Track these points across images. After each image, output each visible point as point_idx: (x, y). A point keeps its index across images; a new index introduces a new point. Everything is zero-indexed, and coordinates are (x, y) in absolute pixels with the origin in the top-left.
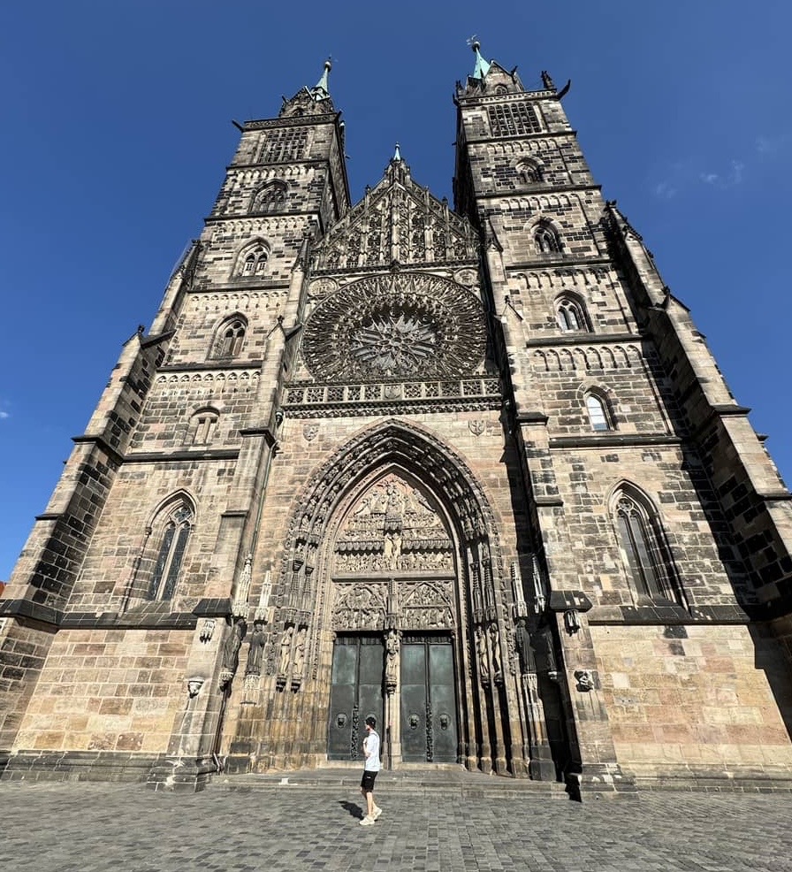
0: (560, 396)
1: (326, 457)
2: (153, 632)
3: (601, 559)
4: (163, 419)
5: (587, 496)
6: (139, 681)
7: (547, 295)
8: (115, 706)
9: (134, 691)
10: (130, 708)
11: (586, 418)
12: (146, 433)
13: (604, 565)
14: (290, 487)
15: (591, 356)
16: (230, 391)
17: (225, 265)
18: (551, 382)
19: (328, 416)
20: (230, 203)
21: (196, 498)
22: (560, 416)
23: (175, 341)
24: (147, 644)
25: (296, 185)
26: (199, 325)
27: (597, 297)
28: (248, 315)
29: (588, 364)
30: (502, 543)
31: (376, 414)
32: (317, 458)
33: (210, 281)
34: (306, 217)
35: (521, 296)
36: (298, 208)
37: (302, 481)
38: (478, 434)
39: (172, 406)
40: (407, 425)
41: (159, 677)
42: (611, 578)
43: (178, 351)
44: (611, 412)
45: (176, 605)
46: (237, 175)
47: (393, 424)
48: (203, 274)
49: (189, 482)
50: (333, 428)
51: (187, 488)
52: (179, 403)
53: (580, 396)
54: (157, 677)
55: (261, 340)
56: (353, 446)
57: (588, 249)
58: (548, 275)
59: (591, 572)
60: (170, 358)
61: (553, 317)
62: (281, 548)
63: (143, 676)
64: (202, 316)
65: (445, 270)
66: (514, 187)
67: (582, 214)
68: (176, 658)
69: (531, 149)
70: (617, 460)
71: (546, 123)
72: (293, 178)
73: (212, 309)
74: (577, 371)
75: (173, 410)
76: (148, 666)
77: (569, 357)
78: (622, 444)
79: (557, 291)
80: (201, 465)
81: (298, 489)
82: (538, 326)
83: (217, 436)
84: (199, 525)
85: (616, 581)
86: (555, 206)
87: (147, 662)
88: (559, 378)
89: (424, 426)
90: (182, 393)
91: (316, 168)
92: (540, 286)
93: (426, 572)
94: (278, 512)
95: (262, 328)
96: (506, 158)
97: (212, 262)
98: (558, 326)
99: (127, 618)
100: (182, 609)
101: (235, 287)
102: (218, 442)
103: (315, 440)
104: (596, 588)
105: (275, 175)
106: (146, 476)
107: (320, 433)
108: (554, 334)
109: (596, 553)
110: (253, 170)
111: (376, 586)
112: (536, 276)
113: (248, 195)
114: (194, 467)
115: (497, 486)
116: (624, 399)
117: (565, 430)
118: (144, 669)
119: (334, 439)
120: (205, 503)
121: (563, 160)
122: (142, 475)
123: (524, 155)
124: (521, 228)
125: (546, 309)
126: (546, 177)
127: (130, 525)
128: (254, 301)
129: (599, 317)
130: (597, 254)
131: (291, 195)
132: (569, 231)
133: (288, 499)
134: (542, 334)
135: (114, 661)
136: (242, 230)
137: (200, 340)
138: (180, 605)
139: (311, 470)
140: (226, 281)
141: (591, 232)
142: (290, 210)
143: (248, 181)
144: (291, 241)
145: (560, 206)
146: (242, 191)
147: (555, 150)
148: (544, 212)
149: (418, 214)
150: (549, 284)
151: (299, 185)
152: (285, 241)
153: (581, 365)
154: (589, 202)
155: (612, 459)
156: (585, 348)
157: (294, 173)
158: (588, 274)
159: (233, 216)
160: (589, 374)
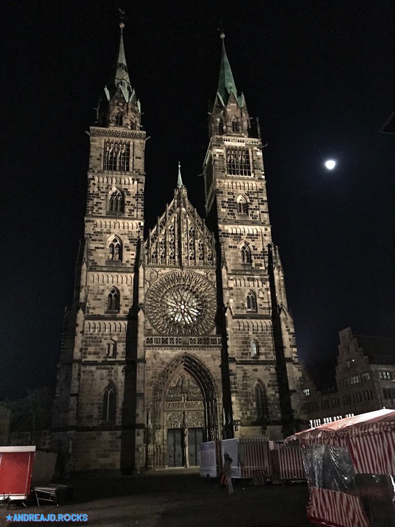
0: (243, 342)
1: (163, 368)
3: (248, 406)
4: (93, 344)
5: (247, 384)
6: (110, 448)
7: (243, 291)
8: (105, 456)
9: (110, 451)
10: (110, 456)
11: (250, 353)
12: (87, 351)
13: (248, 408)
14: (152, 380)
15: (255, 325)
17: (102, 253)
18: (240, 336)
19: (162, 350)
20: (95, 203)
22: (242, 351)
23: (89, 302)
24: (110, 436)
25: (129, 194)
26: (97, 292)
27: (261, 295)
28: (119, 288)
29: (253, 329)
31: (180, 350)
32: (160, 368)
33: (96, 263)
34: (138, 222)
35: (233, 291)
36: (133, 213)
37: (155, 377)
38: (214, 360)
39: (96, 338)
40: (191, 355)
43: (90, 308)
44: (259, 351)
46: (94, 179)
47: (186, 354)
48: (91, 258)
49: (112, 376)
50: (165, 355)
51: (111, 378)
52: (98, 336)
53: (249, 343)
55: (127, 304)
56: (172, 363)
57: (261, 265)
58: (244, 280)
59: (245, 410)
60: (88, 312)
61: (244, 303)
62: (152, 403)
64: (98, 286)
65: (204, 271)
66: (235, 218)
67: (261, 243)
69: (245, 189)
71: (254, 168)
72: (127, 187)
73: (101, 282)
74: (250, 332)
75: (96, 340)
77: (247, 324)
78: (260, 364)
79: (247, 289)
80: (115, 367)
81: (155, 381)
82: (238, 308)
83: (118, 353)
85: (251, 413)
86: (251, 235)
88: (243, 334)
89: (196, 356)
90: (98, 331)
91: (138, 181)
92: (241, 286)
94: (149, 390)
95: (126, 297)
96: (233, 194)
97: (94, 250)
98: (245, 308)
99: (100, 427)
101: (110, 270)
102: (118, 357)
103: (158, 360)
104: (246, 415)
106: (93, 372)
107: (160, 357)
108: (243, 312)
110: (103, 176)
112: (240, 280)
113: (104, 198)
114: (112, 369)
116: (263, 345)
117: (242, 357)
119: (165, 360)
121: (258, 201)
123: (241, 193)
124: (236, 247)
125: (242, 299)
126: (250, 212)
127: (93, 393)
128: (120, 280)
129: (261, 305)
130: (264, 269)
131: (128, 202)
132: (256, 252)
133: (151, 385)
134: (240, 312)
135: (101, 442)
136: (106, 227)
137: (99, 301)
139: (158, 373)
140: (104, 265)
141: (264, 255)
142: (128, 215)
143: (101, 185)
144: (132, 239)
145: (253, 235)
146: (100, 194)
147: (256, 192)
148: (246, 237)
149: (191, 228)
150: (244, 285)
151: (130, 195)
152: (129, 239)
153: (251, 329)
154: (265, 235)
155: (256, 370)
156: (253, 321)
157: (126, 183)
158: (259, 281)
159: (99, 215)
160: (253, 333)
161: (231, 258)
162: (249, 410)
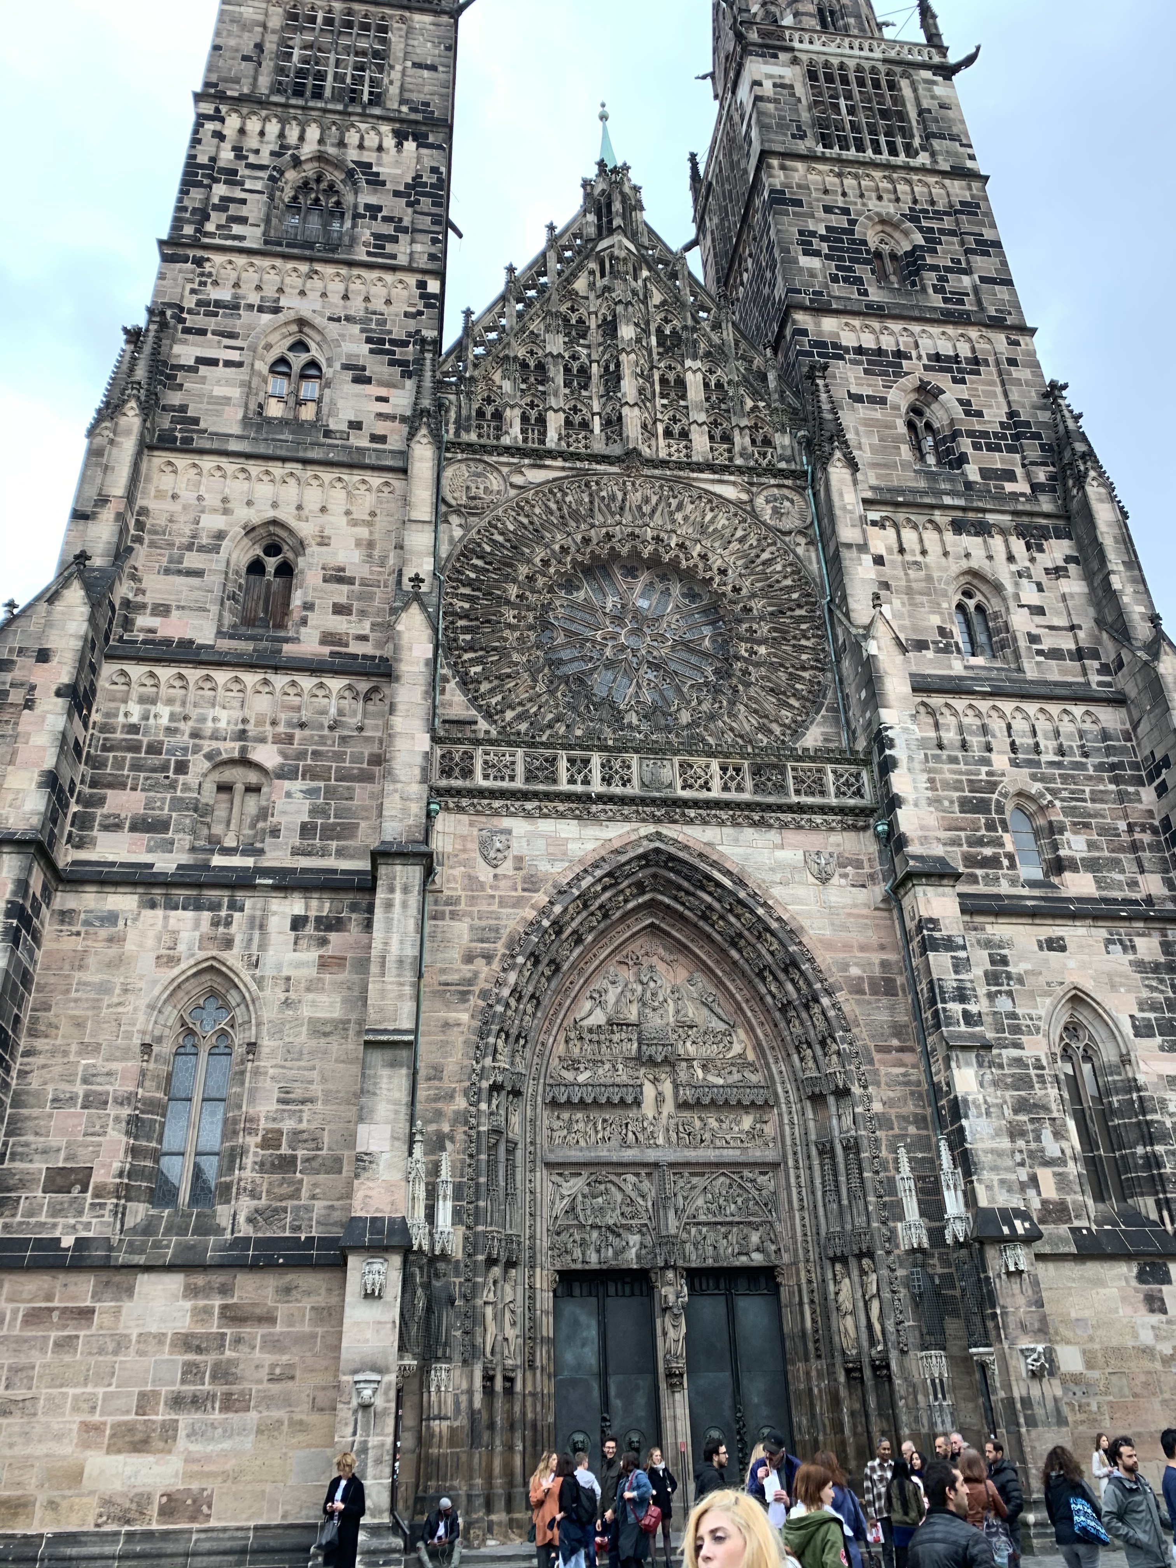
0: (966, 805)
1: (533, 907)
2: (200, 1280)
3: (1038, 1139)
4: (136, 779)
5: (1013, 1016)
6: (183, 1382)
7: (936, 575)
8: (138, 1437)
9: (177, 1402)
10: (175, 1438)
11: (1010, 857)
12: (99, 812)
13: (1042, 1150)
14: (466, 970)
15: (1020, 725)
16: (289, 724)
17: (228, 383)
18: (947, 772)
19: (528, 815)
20: (216, 200)
21: (248, 979)
22: (965, 848)
23: (134, 577)
24: (188, 1305)
25: (376, 182)
26: (185, 540)
27: (1030, 596)
28: (306, 530)
29: (1013, 744)
30: (877, 1107)
31: (627, 819)
32: (514, 906)
33: (196, 421)
34: (412, 280)
35: (886, 569)
36: (390, 248)
37: (488, 957)
38: (824, 879)
39: (154, 749)
40: (686, 847)
41: (226, 1374)
42: (1055, 1174)
43: (144, 606)
44: (1055, 847)
45: (241, 1219)
46: (222, 120)
47: (658, 844)
48: (174, 398)
49: (228, 943)
50: (541, 843)
51: (225, 955)
52: (169, 742)
53: (1000, 809)
54: (222, 1373)
55: (343, 600)
56: (584, 884)
57: (1011, 476)
58: (938, 528)
59: (1022, 1164)
60: (127, 624)
61: (948, 626)
62: (461, 1103)
63: (191, 1371)
64: (191, 517)
65: (734, 484)
66: (866, 293)
67: (999, 389)
68: (260, 1332)
69: (898, 200)
70: (1063, 949)
71: (928, 136)
72: (368, 157)
73: (212, 500)
74: (994, 756)
75: (154, 760)
76: (199, 1350)
77: (978, 722)
78: (1074, 916)
79: (956, 566)
80: (251, 903)
81: (482, 976)
82: (921, 645)
83: (275, 832)
84: (267, 1044)
85: (1062, 1181)
86: (948, 358)
87: (196, 1342)
88: (962, 767)
89: (722, 855)
90: (173, 717)
91: (421, 141)
92: (924, 552)
93: (725, 1152)
94: (446, 1025)
95: (343, 570)
96: (846, 211)
97: (193, 369)
98: (959, 651)
99: (132, 1249)
100: (256, 1229)
101: (262, 449)
102: (277, 847)
103: (507, 868)
104: (1031, 1193)
105: (321, 141)
106: (121, 923)
107: (515, 851)
108: (950, 667)
109: (1030, 1127)
110: (264, 113)
111: (631, 1178)
112: (915, 527)
113: (258, 186)
114: (234, 906)
115: (863, 993)
116: (1075, 824)
117: (973, 879)
118: (191, 1357)
119: (544, 867)
120: (273, 995)
121: (962, 243)
122: (111, 918)
123: (884, 211)
124: (883, 401)
125: (936, 608)
126: (930, 278)
127: (104, 1038)
128: (313, 497)
129: (1034, 639)
130: (1028, 491)
131: (368, 207)
132: (977, 425)
133: (464, 996)
134: (930, 664)
135: (121, 1344)
136: (259, 288)
137: (194, 581)
138: (250, 1220)
139: (505, 934)
140: (236, 430)
141: (1017, 437)
142: (369, 254)
143: (252, 142)
144: (382, 341)
145: (956, 359)
146: (243, 171)
147: (946, 213)
148: (926, 368)
149: (666, 320)
150: (939, 550)
151: (383, 183)
152: (369, 340)
153: (1001, 742)
154: (1012, 362)
155: (1055, 945)
156: (1007, 706)
157: (366, 143)
158: (1013, 539)
159: (229, 243)
160: (1014, 763)
161: (864, 440)
162: (1048, 1163)
